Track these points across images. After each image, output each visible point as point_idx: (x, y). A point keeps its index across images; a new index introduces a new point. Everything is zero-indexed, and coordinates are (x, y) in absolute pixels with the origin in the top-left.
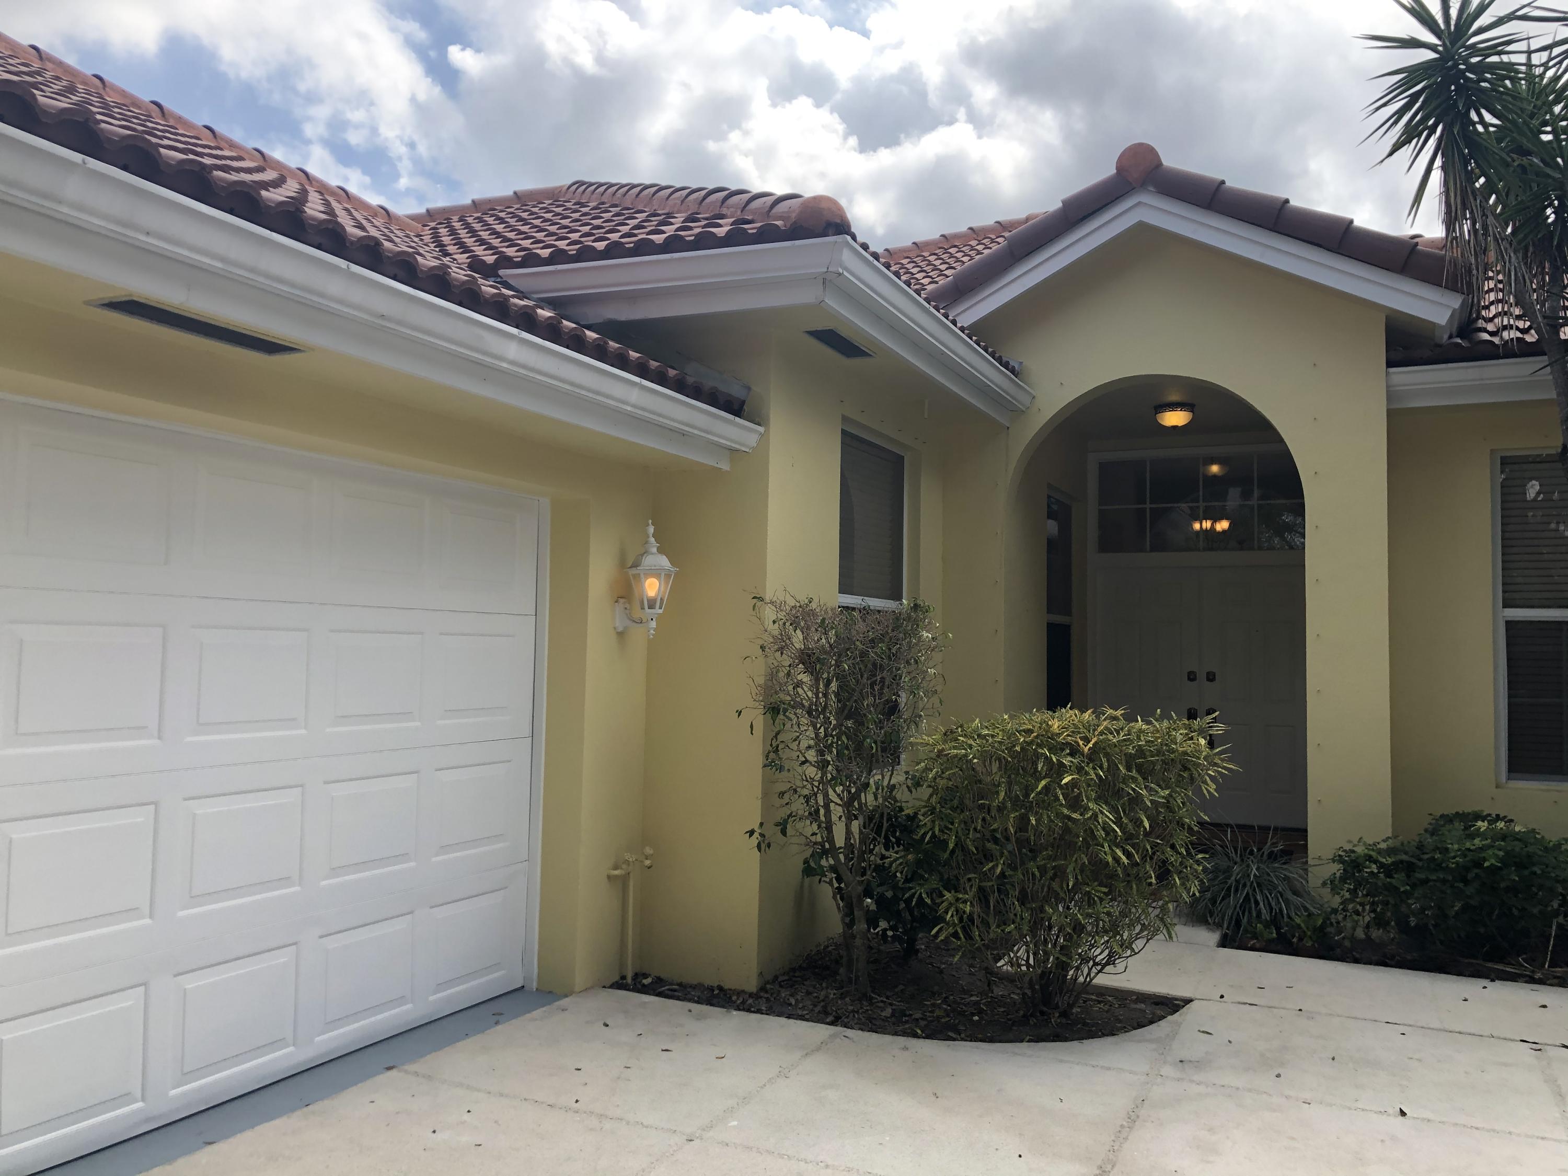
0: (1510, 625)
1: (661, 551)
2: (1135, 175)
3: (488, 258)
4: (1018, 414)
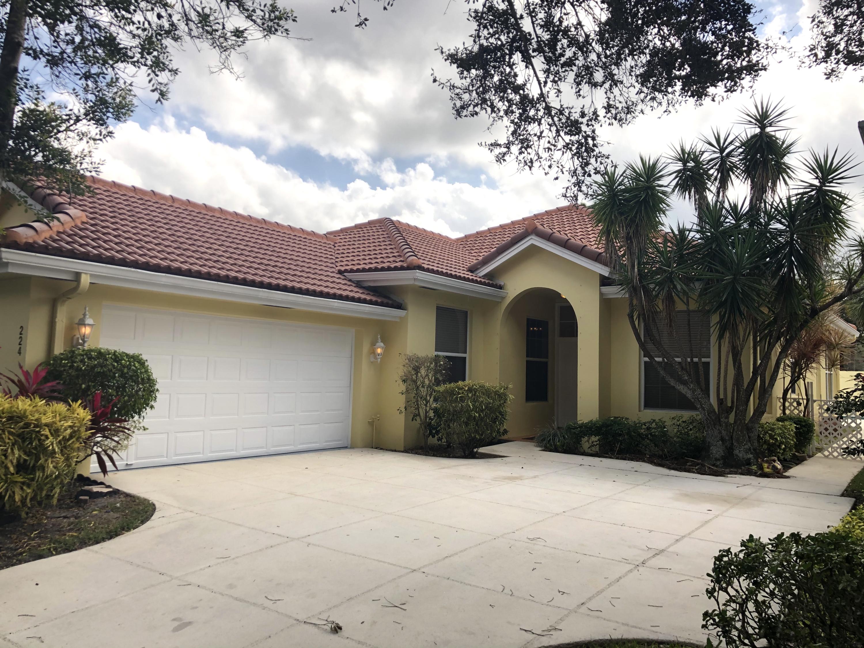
1: (382, 341)
2: (529, 230)
3: (343, 269)
4: (503, 298)
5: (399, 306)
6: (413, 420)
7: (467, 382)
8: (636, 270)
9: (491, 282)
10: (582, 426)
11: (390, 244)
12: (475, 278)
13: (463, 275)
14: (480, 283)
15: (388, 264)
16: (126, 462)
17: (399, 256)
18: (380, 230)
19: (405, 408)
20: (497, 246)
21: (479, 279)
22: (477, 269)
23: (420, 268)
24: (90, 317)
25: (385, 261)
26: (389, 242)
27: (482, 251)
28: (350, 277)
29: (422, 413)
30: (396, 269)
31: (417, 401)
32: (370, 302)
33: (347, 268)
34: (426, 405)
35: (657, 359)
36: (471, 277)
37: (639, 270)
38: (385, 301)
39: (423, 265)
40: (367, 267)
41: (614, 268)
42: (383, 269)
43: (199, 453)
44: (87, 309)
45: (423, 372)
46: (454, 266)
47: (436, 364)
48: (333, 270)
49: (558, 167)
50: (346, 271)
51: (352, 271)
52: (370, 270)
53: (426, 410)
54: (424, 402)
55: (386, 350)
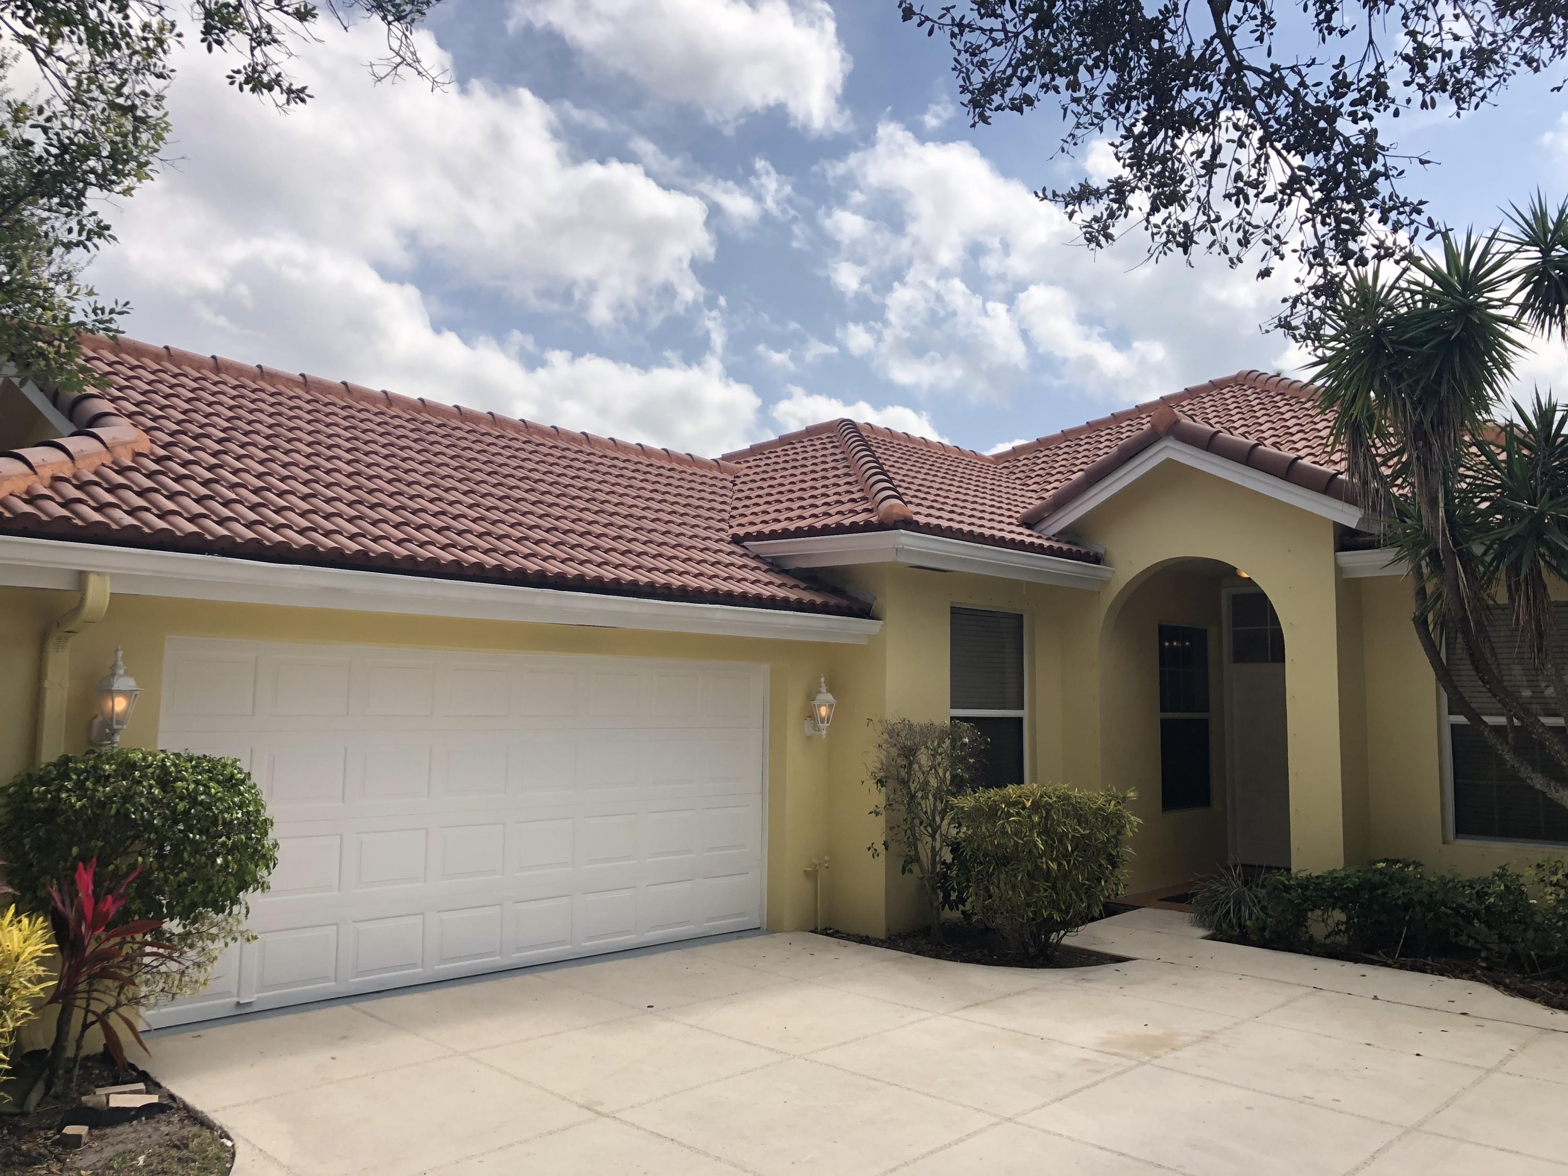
0: (1454, 727)
1: (829, 691)
2: (1161, 429)
3: (741, 532)
4: (1106, 583)
5: (865, 611)
6: (903, 872)
7: (1029, 786)
8: (1441, 513)
9: (1075, 549)
10: (1306, 884)
11: (846, 475)
12: (1037, 541)
13: (1009, 536)
14: (1051, 551)
15: (837, 518)
16: (235, 999)
17: (864, 499)
18: (829, 446)
19: (885, 844)
20: (1084, 467)
21: (1046, 544)
22: (1042, 520)
23: (909, 524)
24: (127, 674)
25: (833, 511)
26: (845, 470)
27: (1051, 479)
28: (756, 551)
29: (925, 854)
30: (854, 528)
31: (912, 828)
32: (799, 606)
33: (752, 529)
34: (933, 837)
35: (1488, 719)
36: (1028, 540)
37: (1446, 511)
38: (833, 601)
39: (915, 518)
40: (792, 526)
41: (1374, 509)
42: (826, 530)
43: (414, 965)
44: (120, 654)
45: (924, 758)
46: (988, 516)
47: (953, 741)
48: (722, 535)
49: (1266, 242)
50: (748, 536)
51: (760, 536)
52: (799, 533)
53: (933, 848)
54: (929, 829)
55: (838, 711)
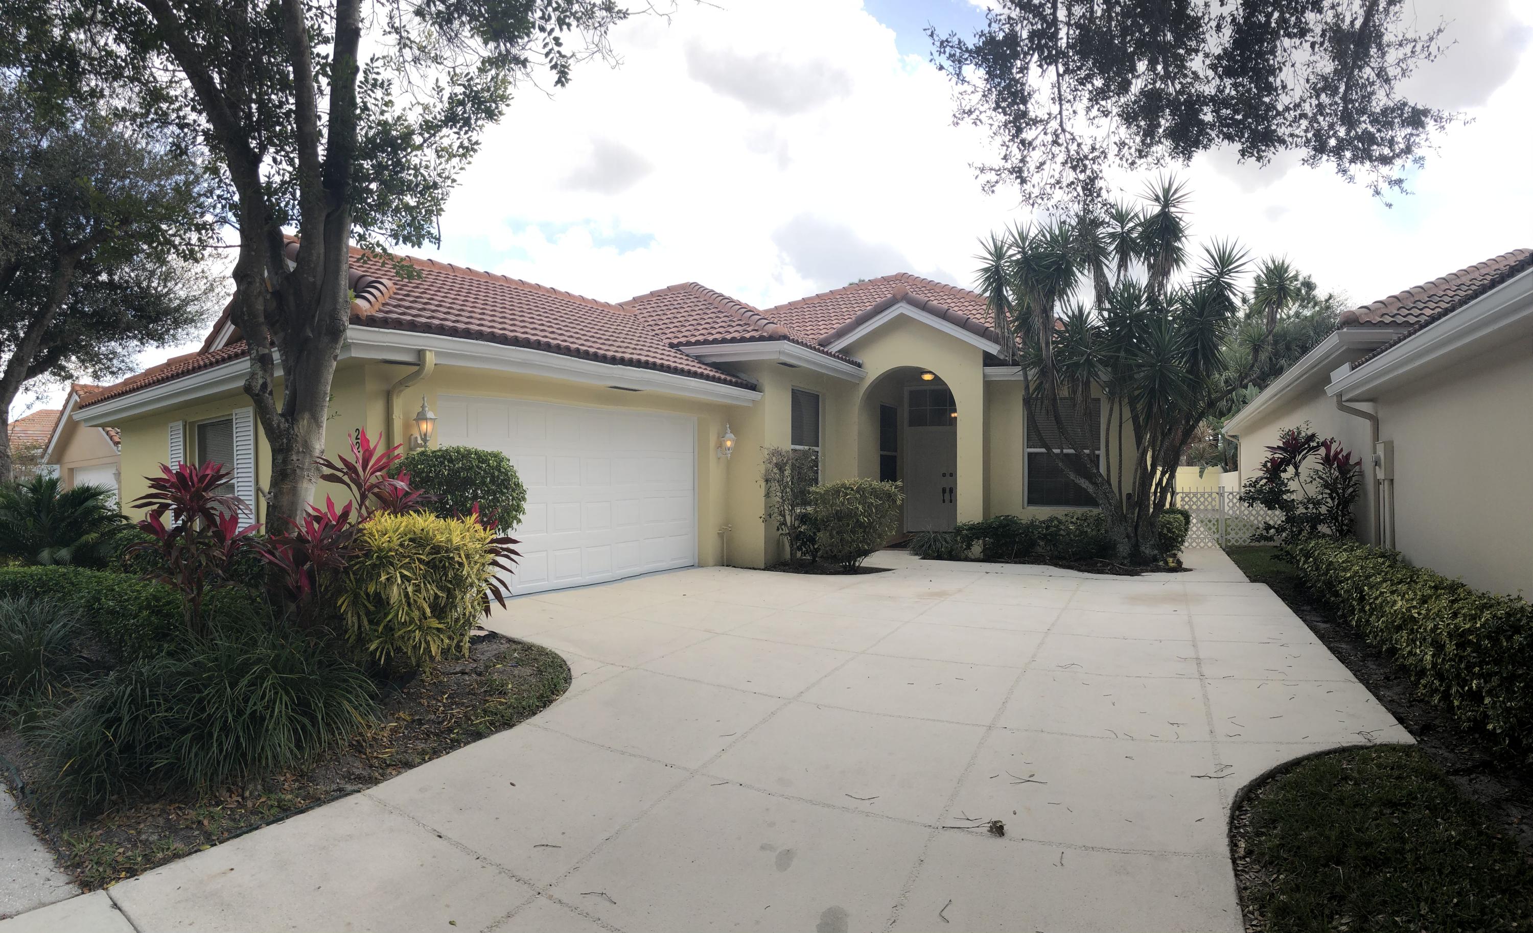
0: (1030, 454)
1: (731, 433)
2: (898, 297)
3: (675, 341)
4: (862, 379)
5: (753, 388)
10: (963, 528)
11: (720, 312)
14: (838, 358)
17: (746, 324)
18: (691, 297)
19: (770, 515)
22: (830, 343)
23: (787, 337)
24: (432, 409)
25: (730, 331)
26: (717, 310)
28: (687, 351)
29: (789, 520)
30: (753, 339)
33: (681, 340)
34: (792, 511)
38: (739, 380)
41: (1004, 346)
42: (734, 340)
43: (544, 580)
44: (428, 399)
48: (663, 343)
50: (680, 344)
51: (688, 344)
53: (793, 517)
54: (789, 507)
55: (737, 443)
